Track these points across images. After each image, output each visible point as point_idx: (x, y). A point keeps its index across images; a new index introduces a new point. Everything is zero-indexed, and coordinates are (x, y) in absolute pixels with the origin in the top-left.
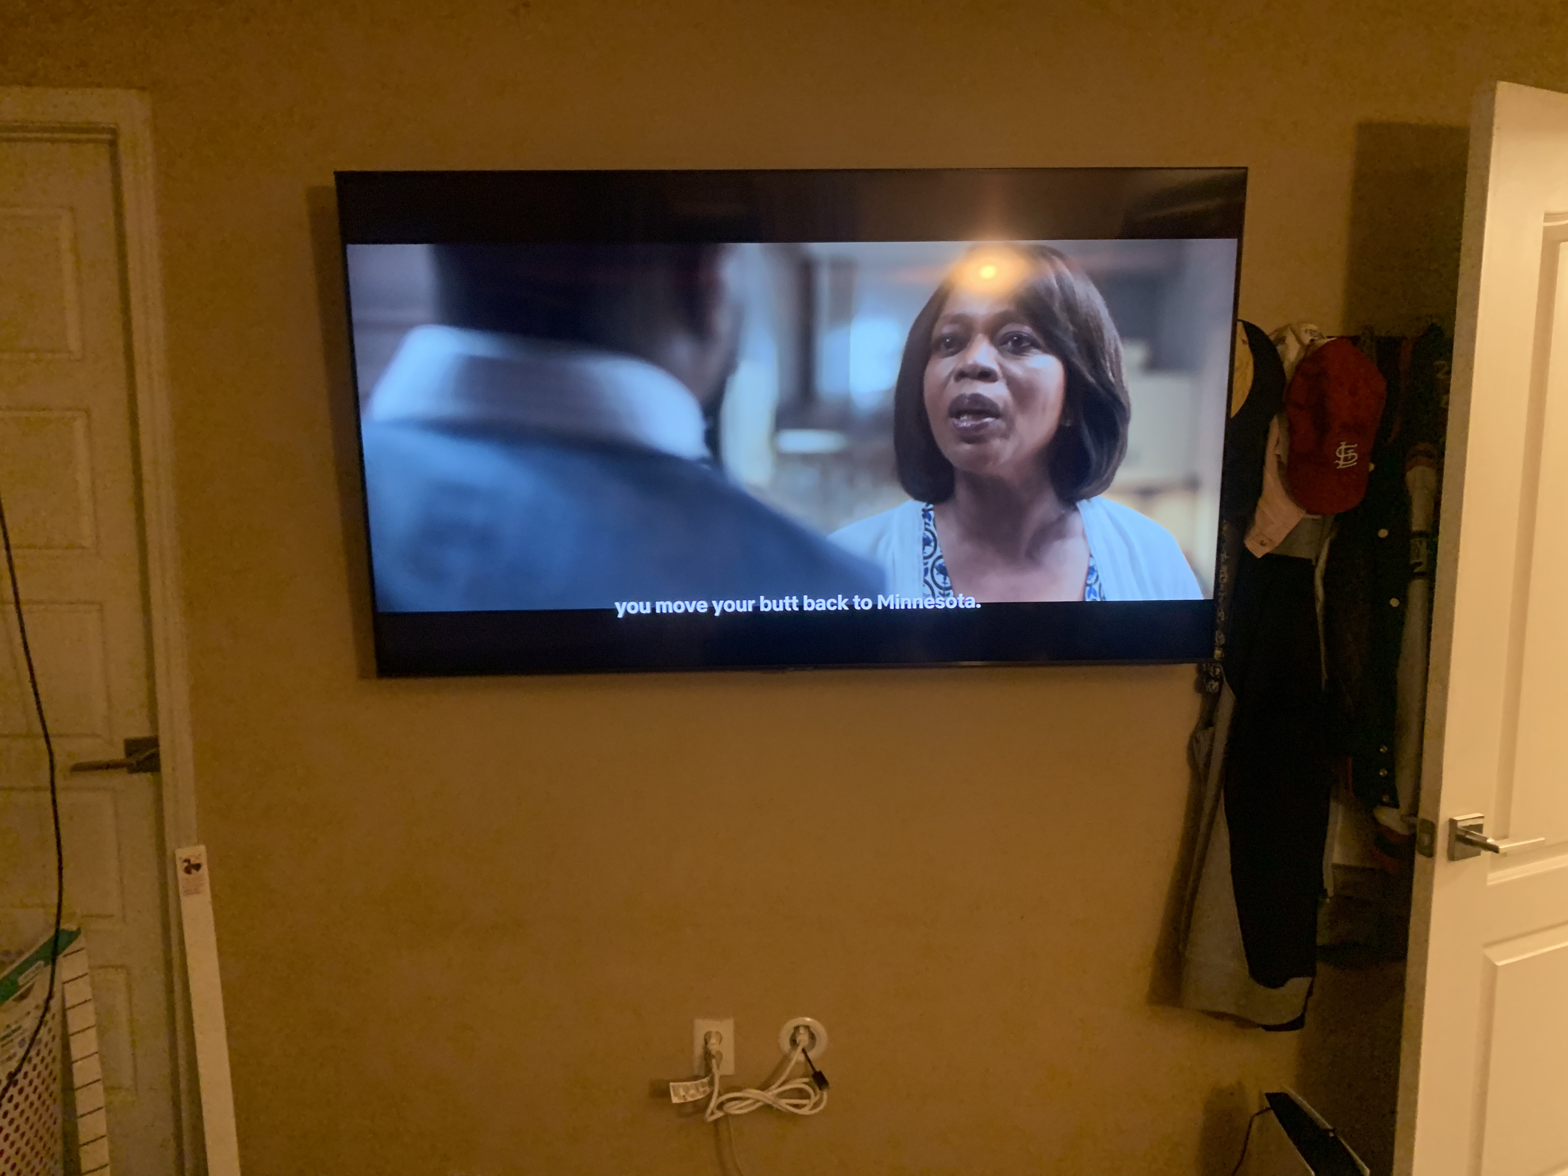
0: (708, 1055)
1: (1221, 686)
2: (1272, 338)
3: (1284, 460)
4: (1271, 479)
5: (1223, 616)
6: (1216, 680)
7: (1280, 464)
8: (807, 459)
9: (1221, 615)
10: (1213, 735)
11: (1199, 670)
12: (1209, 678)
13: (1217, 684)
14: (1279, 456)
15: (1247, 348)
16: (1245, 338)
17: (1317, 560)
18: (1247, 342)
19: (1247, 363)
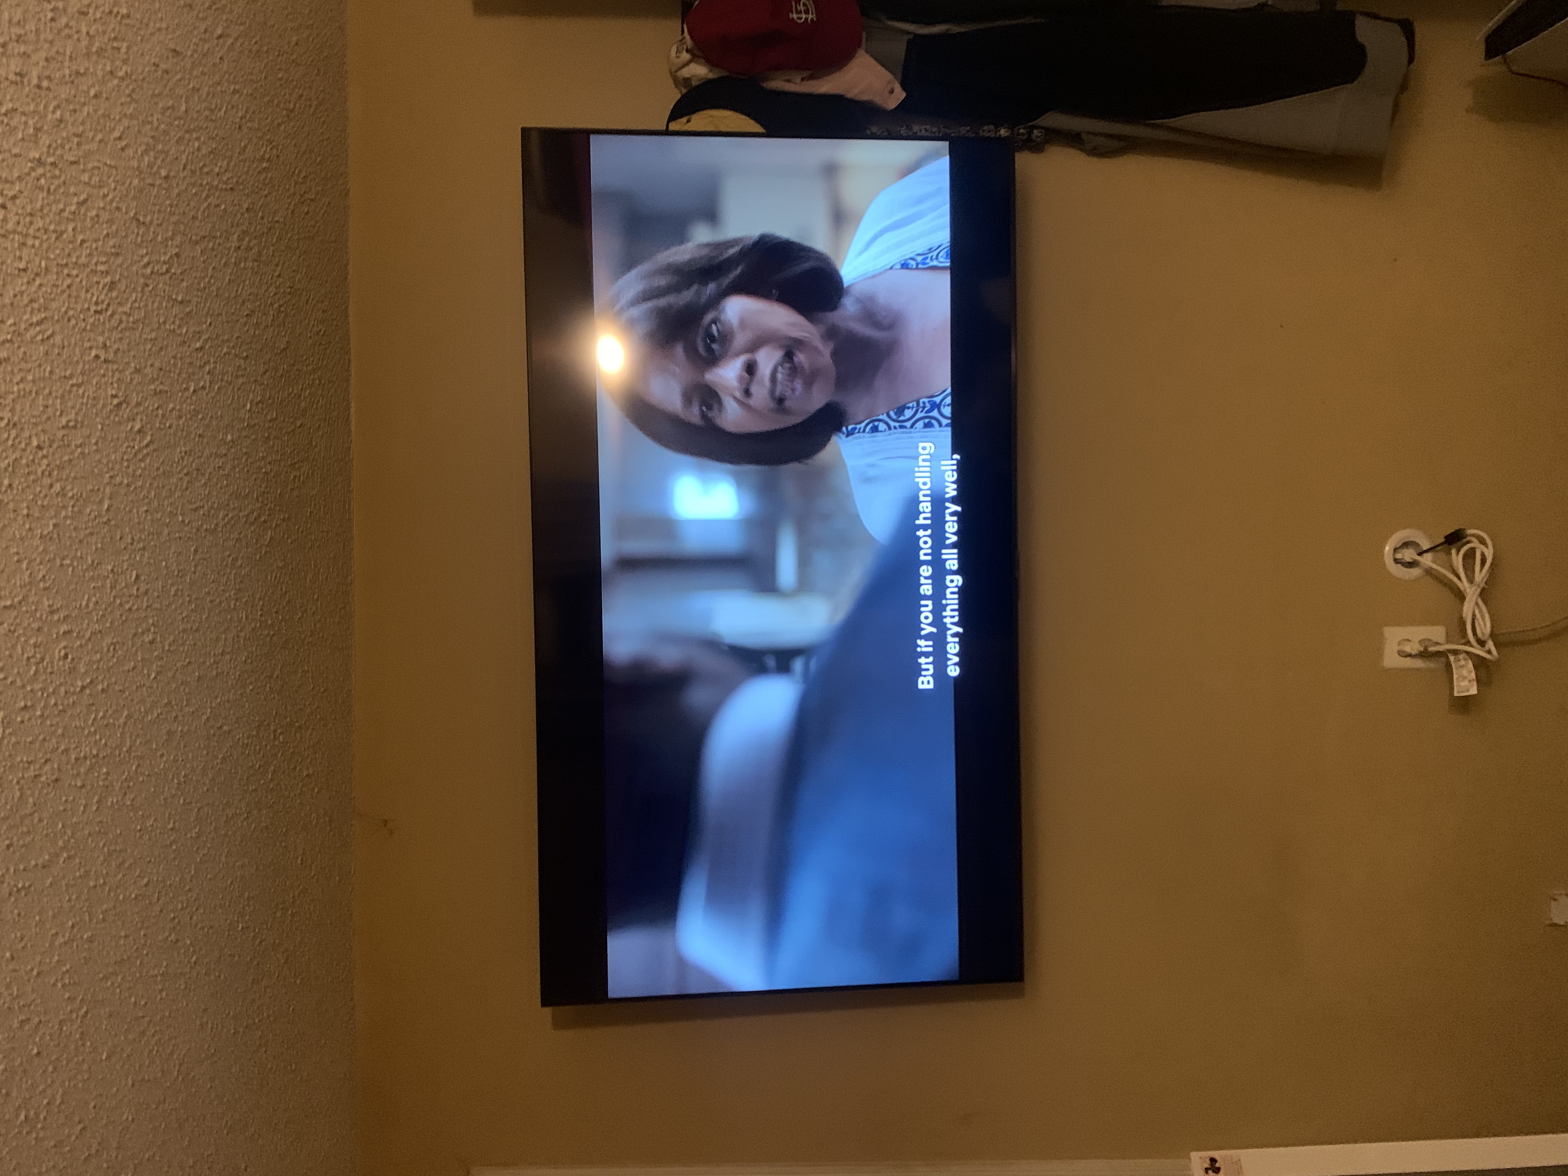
0: (1424, 655)
1: (1036, 127)
2: (684, 91)
3: (805, 74)
4: (827, 86)
5: (966, 128)
6: (1030, 133)
7: (811, 78)
8: (804, 562)
9: (964, 130)
10: (1089, 133)
11: (1021, 149)
12: (1029, 139)
13: (1035, 131)
14: (803, 79)
15: (695, 118)
16: (684, 119)
17: (908, 33)
18: (688, 117)
19: (711, 116)
